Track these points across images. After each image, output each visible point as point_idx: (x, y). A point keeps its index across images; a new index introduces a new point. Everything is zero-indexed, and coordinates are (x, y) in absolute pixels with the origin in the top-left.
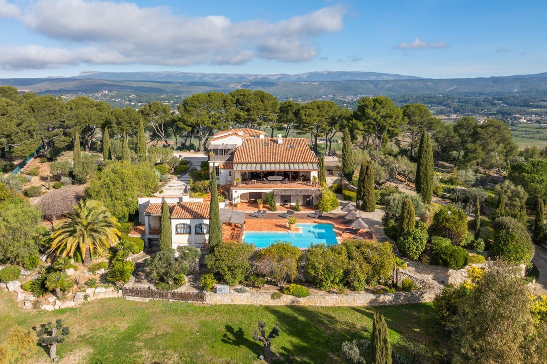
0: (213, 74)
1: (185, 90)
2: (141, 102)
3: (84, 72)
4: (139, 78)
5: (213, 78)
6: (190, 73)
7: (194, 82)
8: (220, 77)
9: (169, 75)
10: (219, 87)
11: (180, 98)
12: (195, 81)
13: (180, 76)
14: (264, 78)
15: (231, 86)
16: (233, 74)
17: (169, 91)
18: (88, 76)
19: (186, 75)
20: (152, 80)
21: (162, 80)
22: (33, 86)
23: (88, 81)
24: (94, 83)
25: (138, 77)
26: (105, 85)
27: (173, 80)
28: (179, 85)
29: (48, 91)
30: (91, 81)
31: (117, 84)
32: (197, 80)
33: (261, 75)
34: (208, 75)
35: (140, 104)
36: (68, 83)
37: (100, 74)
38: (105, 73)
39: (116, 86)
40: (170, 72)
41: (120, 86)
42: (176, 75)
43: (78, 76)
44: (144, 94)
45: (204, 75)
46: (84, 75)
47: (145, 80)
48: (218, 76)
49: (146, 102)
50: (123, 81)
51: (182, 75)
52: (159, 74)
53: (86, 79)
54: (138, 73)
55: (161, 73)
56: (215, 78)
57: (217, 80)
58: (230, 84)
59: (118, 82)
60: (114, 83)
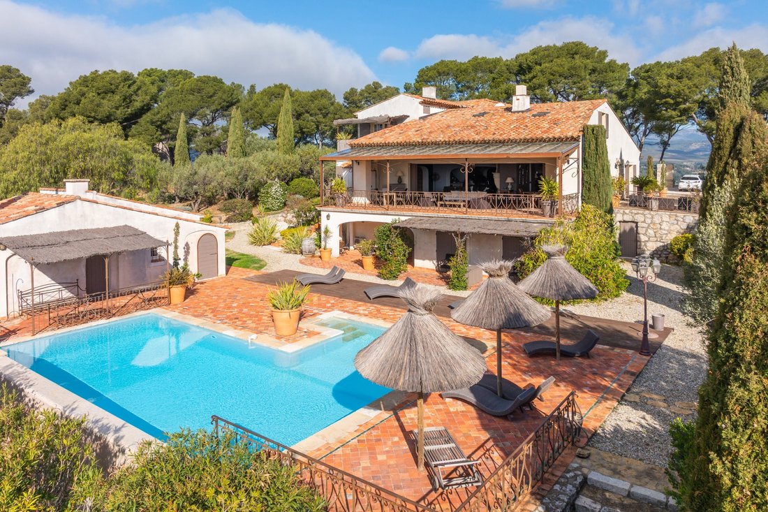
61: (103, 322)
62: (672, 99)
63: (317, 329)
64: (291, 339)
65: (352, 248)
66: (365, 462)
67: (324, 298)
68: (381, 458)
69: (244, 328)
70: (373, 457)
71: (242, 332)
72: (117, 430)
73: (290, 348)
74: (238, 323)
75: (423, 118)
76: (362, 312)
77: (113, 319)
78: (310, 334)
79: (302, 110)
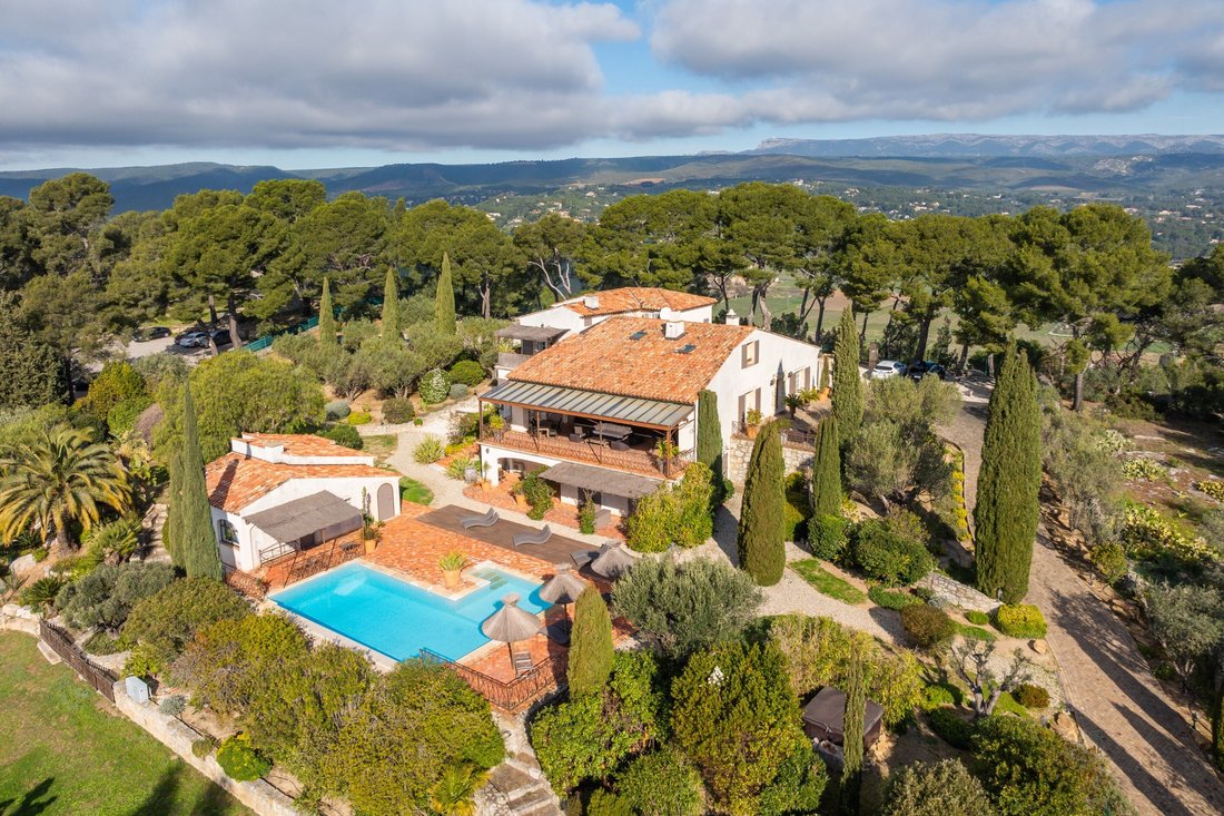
0: (1058, 137)
1: (980, 176)
2: (867, 205)
3: (768, 142)
4: (880, 151)
5: (1058, 148)
6: (1001, 137)
7: (1007, 158)
8: (1077, 145)
9: (950, 142)
10: (1068, 168)
11: (958, 196)
12: (1011, 155)
13: (976, 143)
14: (1203, 143)
15: (1101, 167)
16: (1113, 137)
17: (937, 178)
18: (776, 148)
19: (990, 142)
20: (909, 155)
21: (931, 155)
22: (670, 170)
23: (770, 159)
24: (780, 165)
25: (879, 148)
26: (801, 168)
27: (957, 154)
28: (966, 165)
29: (691, 182)
30: (775, 159)
31: (827, 164)
32: (1015, 152)
33: (1196, 136)
34: (1046, 141)
35: (864, 208)
36: (731, 165)
37: (800, 145)
38: (810, 142)
39: (824, 169)
40: (951, 136)
41: (833, 169)
42: (964, 143)
43: (757, 150)
44: (878, 185)
45: (1034, 141)
46: (768, 146)
47: (892, 154)
48: (1070, 142)
49: (876, 205)
50: (841, 158)
51: (979, 141)
52: (925, 142)
53: (768, 155)
54: (878, 140)
55: (931, 139)
56: (1063, 148)
57: (1067, 152)
58: (1098, 161)
59: (830, 160)
60: (822, 164)
61: (322, 574)
62: (865, 284)
63: (474, 579)
64: (455, 590)
65: (511, 471)
66: (490, 668)
67: (480, 544)
68: (497, 666)
69: (424, 578)
70: (494, 665)
71: (423, 583)
72: (368, 653)
73: (455, 597)
74: (419, 574)
75: (583, 332)
76: (506, 561)
77: (330, 570)
78: (469, 584)
79: (464, 255)
